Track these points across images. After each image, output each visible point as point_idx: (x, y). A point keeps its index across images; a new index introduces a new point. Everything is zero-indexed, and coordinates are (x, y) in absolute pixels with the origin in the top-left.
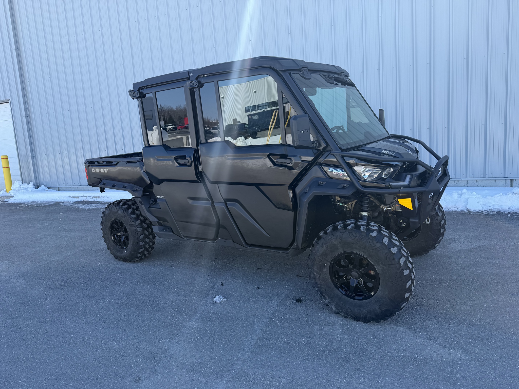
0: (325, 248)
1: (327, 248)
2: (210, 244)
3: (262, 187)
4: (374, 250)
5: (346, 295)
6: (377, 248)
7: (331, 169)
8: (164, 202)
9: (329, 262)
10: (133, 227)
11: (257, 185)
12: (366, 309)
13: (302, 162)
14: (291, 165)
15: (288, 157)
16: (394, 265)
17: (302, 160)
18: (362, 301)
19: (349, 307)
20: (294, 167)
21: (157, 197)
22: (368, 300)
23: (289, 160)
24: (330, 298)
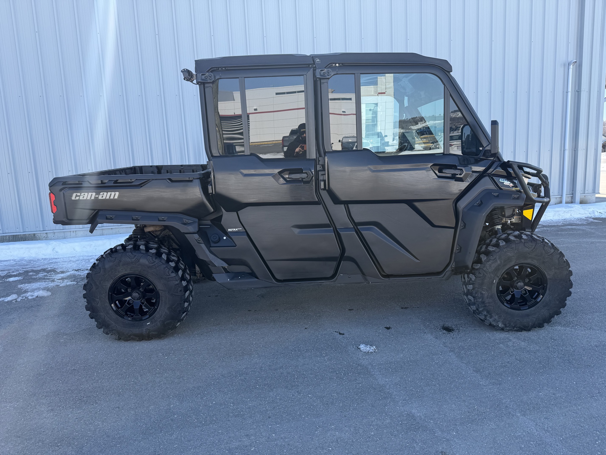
0: (499, 262)
1: (501, 262)
2: (324, 284)
3: (417, 204)
4: (549, 256)
5: (511, 308)
6: (552, 254)
7: (503, 179)
8: (245, 236)
9: (498, 277)
10: (174, 281)
11: (410, 203)
12: (534, 317)
13: (472, 173)
14: (461, 176)
15: (458, 168)
16: (565, 267)
17: (473, 170)
18: (528, 310)
19: (518, 319)
20: (464, 179)
21: (229, 230)
22: (534, 307)
23: (460, 170)
24: (498, 315)
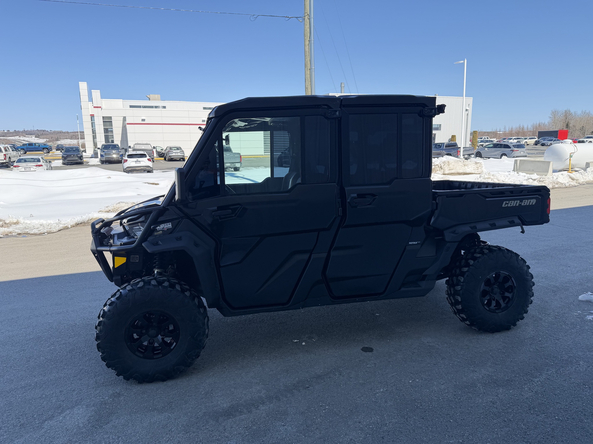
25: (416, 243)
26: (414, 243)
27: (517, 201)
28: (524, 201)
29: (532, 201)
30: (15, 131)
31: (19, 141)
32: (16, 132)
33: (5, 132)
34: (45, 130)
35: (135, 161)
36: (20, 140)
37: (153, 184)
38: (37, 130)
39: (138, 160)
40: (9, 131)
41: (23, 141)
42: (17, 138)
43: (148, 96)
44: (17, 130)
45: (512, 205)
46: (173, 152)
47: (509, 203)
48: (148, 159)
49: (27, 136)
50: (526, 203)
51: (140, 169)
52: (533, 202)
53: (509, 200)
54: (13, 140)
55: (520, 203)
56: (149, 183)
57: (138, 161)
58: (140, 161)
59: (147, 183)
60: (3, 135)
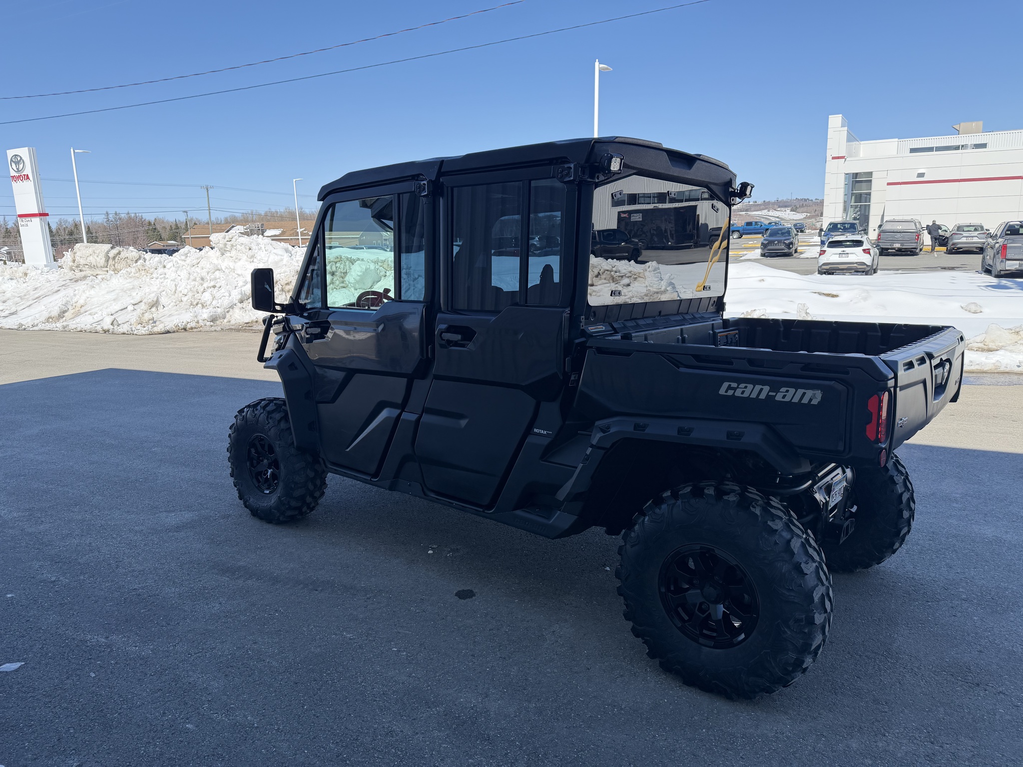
25: (545, 432)
26: (542, 432)
27: (761, 387)
28: (783, 389)
29: (809, 393)
30: (764, 201)
31: (766, 218)
32: (765, 204)
33: (750, 203)
34: (808, 199)
35: (840, 254)
36: (768, 216)
37: (828, 295)
38: (797, 198)
39: (844, 251)
40: (756, 202)
41: (771, 218)
42: (765, 212)
43: (957, 127)
44: (767, 200)
45: (746, 395)
46: (962, 236)
47: (738, 387)
48: (864, 250)
49: (779, 209)
50: (788, 395)
51: (846, 268)
52: (814, 396)
53: (739, 381)
54: (759, 216)
55: (770, 394)
56: (820, 294)
57: (844, 254)
58: (848, 254)
59: (818, 293)
60: (746, 208)
